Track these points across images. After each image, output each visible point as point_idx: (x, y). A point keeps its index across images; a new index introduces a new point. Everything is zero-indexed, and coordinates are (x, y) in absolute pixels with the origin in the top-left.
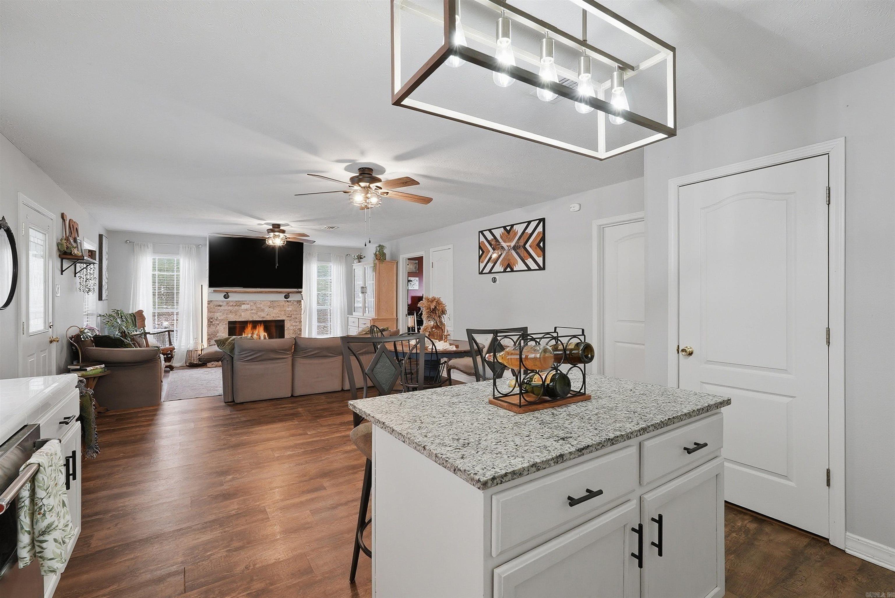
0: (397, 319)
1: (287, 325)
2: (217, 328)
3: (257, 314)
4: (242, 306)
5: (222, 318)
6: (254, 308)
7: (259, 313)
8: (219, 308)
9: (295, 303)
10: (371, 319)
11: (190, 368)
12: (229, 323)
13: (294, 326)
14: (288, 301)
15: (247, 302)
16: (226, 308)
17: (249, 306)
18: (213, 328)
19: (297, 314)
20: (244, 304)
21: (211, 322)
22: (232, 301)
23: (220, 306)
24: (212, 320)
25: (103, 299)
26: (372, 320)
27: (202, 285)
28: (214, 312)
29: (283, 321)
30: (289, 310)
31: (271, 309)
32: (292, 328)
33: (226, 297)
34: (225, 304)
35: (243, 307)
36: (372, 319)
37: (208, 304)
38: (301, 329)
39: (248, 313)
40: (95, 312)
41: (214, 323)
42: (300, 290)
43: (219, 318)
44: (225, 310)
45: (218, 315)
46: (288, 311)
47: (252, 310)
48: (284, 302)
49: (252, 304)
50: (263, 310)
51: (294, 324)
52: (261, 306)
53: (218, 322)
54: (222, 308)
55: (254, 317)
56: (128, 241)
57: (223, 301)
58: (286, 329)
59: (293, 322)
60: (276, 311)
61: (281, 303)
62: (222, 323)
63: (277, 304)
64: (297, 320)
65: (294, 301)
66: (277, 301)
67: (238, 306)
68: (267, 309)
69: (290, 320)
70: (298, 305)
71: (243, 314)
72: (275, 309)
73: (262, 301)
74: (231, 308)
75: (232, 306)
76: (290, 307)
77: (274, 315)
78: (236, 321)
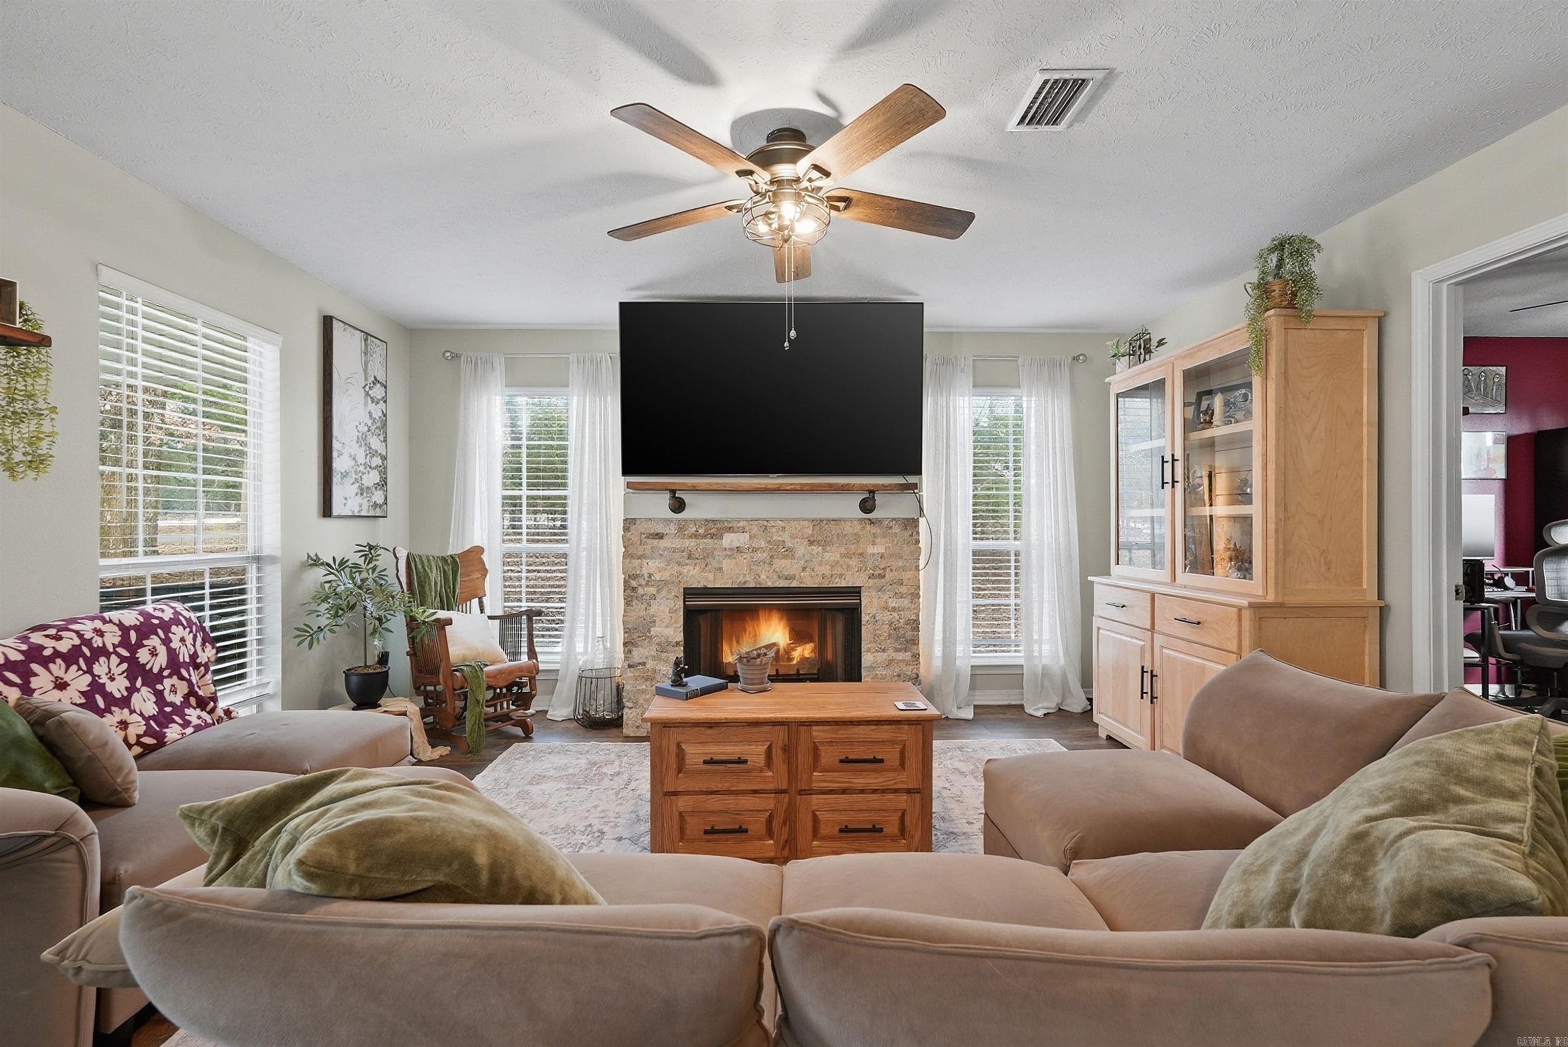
0: (1384, 612)
1: (870, 606)
2: (652, 611)
3: (770, 564)
4: (726, 535)
5: (666, 575)
6: (763, 544)
7: (779, 564)
8: (655, 542)
9: (896, 529)
10: (1244, 602)
11: (582, 731)
12: (685, 594)
13: (893, 610)
14: (871, 522)
15: (741, 524)
16: (677, 543)
17: (746, 536)
18: (639, 608)
19: (904, 568)
20: (730, 530)
21: (634, 589)
22: (695, 521)
23: (660, 536)
24: (634, 583)
25: (335, 514)
26: (1246, 614)
28: (642, 557)
29: (855, 592)
30: (876, 551)
31: (816, 549)
32: (886, 617)
33: (678, 506)
34: (672, 529)
35: (729, 540)
36: (1252, 606)
37: (626, 529)
38: (917, 622)
39: (743, 560)
41: (641, 591)
42: (911, 479)
43: (657, 577)
44: (674, 550)
45: (651, 566)
46: (873, 555)
47: (755, 550)
48: (858, 527)
49: (755, 530)
50: (789, 553)
51: (892, 603)
52: (786, 536)
53: (652, 590)
54: (663, 543)
55: (763, 577)
56: (448, 354)
57: (667, 521)
58: (865, 618)
59: (892, 594)
60: (833, 555)
61: (848, 529)
62: (664, 593)
63: (834, 529)
64: (903, 589)
65: (894, 519)
66: (836, 521)
67: (713, 536)
68: (802, 550)
69: (880, 589)
70: (907, 534)
71: (726, 564)
72: (828, 548)
73: (787, 520)
74: (691, 543)
75: (696, 536)
76: (877, 540)
77: (826, 570)
78: (706, 588)
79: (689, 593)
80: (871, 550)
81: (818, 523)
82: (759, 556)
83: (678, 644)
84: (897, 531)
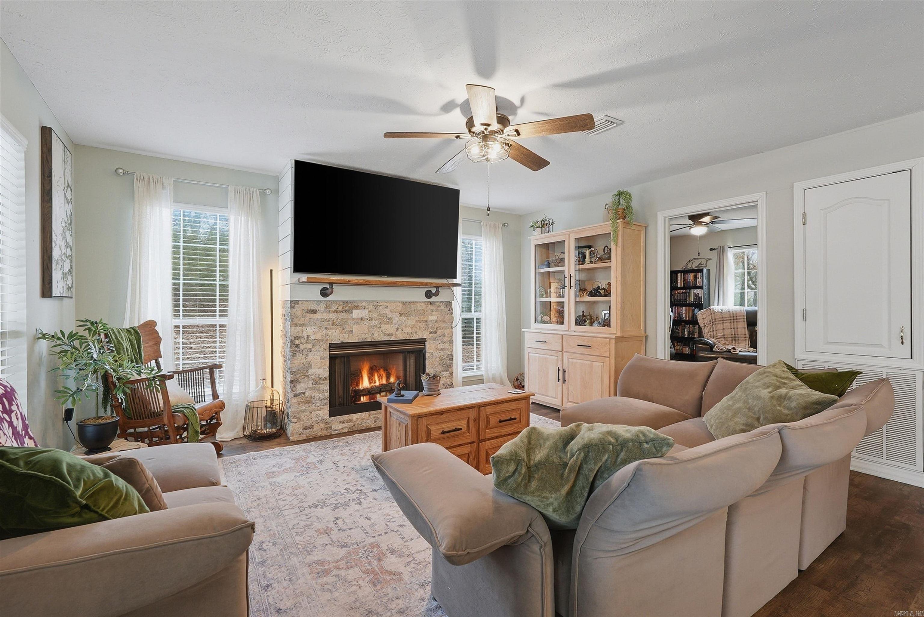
0: (646, 338)
1: (430, 349)
2: (309, 359)
3: (380, 327)
4: (354, 311)
5: (318, 336)
6: (375, 315)
7: (384, 327)
8: (312, 315)
10: (611, 337)
11: (255, 444)
12: (330, 347)
13: (441, 350)
14: (431, 303)
15: (364, 304)
16: (326, 316)
17: (366, 311)
18: (300, 359)
19: (445, 328)
20: (357, 307)
21: (297, 346)
22: (336, 302)
23: (314, 312)
24: (297, 342)
25: (54, 295)
27: (271, 270)
28: (302, 325)
29: (423, 341)
30: (433, 319)
31: (404, 318)
32: (437, 354)
33: (324, 293)
34: (322, 307)
35: (356, 314)
36: (616, 338)
37: (292, 307)
38: (451, 355)
39: (365, 325)
40: (24, 329)
41: (302, 347)
42: (451, 281)
43: (313, 338)
44: (323, 321)
45: (310, 331)
46: (431, 321)
47: (371, 319)
48: (424, 306)
49: (371, 308)
50: (390, 321)
51: (441, 346)
52: (387, 311)
53: (309, 346)
54: (318, 316)
55: (376, 335)
56: (121, 171)
57: (319, 302)
58: (427, 355)
59: (440, 341)
60: (412, 321)
61: (420, 307)
62: (317, 347)
63: (413, 307)
64: (445, 339)
65: (441, 302)
66: (414, 302)
67: (347, 311)
68: (396, 318)
69: (435, 340)
70: (447, 309)
71: (355, 328)
72: (410, 318)
73: (388, 302)
74: (333, 316)
75: (336, 311)
76: (433, 313)
77: (409, 330)
78: (343, 343)
79: (332, 346)
80: (431, 318)
81: (404, 303)
82: (373, 323)
83: (326, 379)
84: (442, 308)
